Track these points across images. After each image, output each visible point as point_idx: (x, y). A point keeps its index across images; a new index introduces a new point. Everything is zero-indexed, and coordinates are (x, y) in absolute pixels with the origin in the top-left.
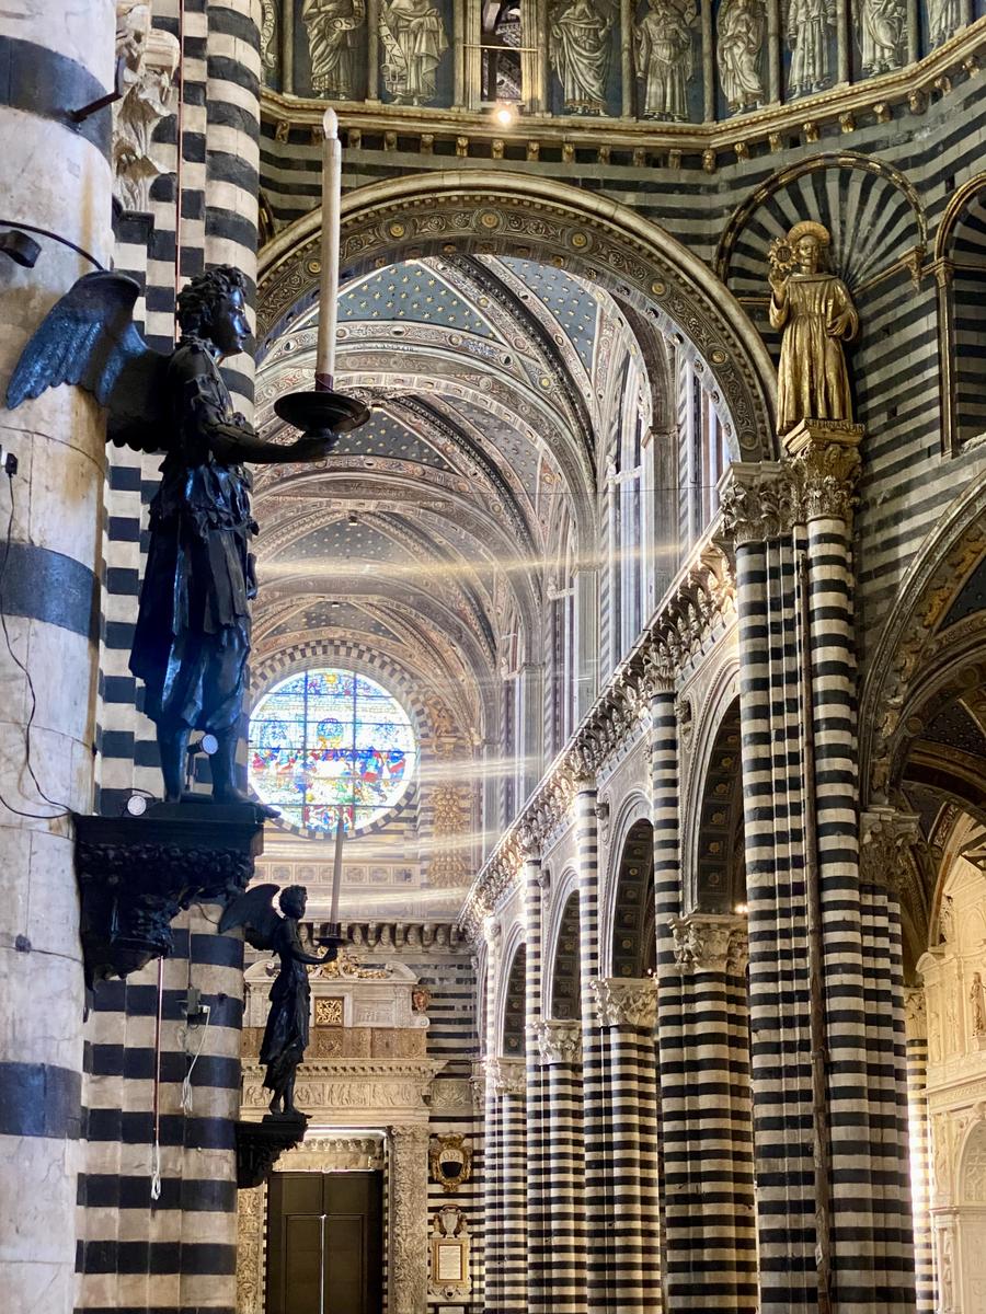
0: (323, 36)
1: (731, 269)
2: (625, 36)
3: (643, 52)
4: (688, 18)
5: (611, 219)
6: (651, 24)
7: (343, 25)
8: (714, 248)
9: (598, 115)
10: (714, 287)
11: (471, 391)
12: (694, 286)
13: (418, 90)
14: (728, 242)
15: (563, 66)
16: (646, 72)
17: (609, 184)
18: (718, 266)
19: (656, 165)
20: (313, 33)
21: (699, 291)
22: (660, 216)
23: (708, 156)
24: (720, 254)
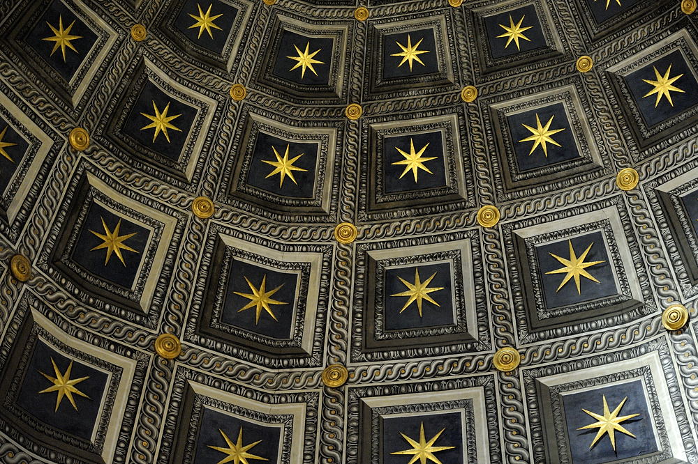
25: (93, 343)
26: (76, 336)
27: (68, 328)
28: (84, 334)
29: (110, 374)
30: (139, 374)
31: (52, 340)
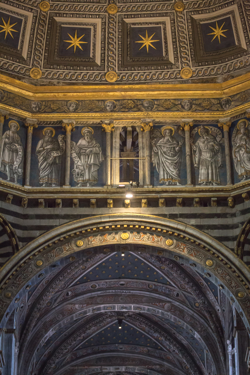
0: (45, 159)
1: (244, 252)
2: (187, 149)
3: (197, 156)
4: (218, 139)
5: (184, 232)
6: (201, 143)
7: (55, 154)
8: (235, 242)
9: (176, 185)
10: (237, 261)
11: (160, 311)
12: (227, 261)
13: (89, 180)
14: (242, 239)
15: (158, 164)
16: (199, 164)
17: (182, 216)
18: (237, 251)
19: (205, 205)
20: (41, 159)
21: (229, 263)
22: (207, 229)
23: (230, 200)
24: (238, 246)
25: (220, 9)
26: (213, 11)
27: (209, 11)
28: (215, 8)
29: (230, 16)
30: (239, 8)
31: (206, 20)
